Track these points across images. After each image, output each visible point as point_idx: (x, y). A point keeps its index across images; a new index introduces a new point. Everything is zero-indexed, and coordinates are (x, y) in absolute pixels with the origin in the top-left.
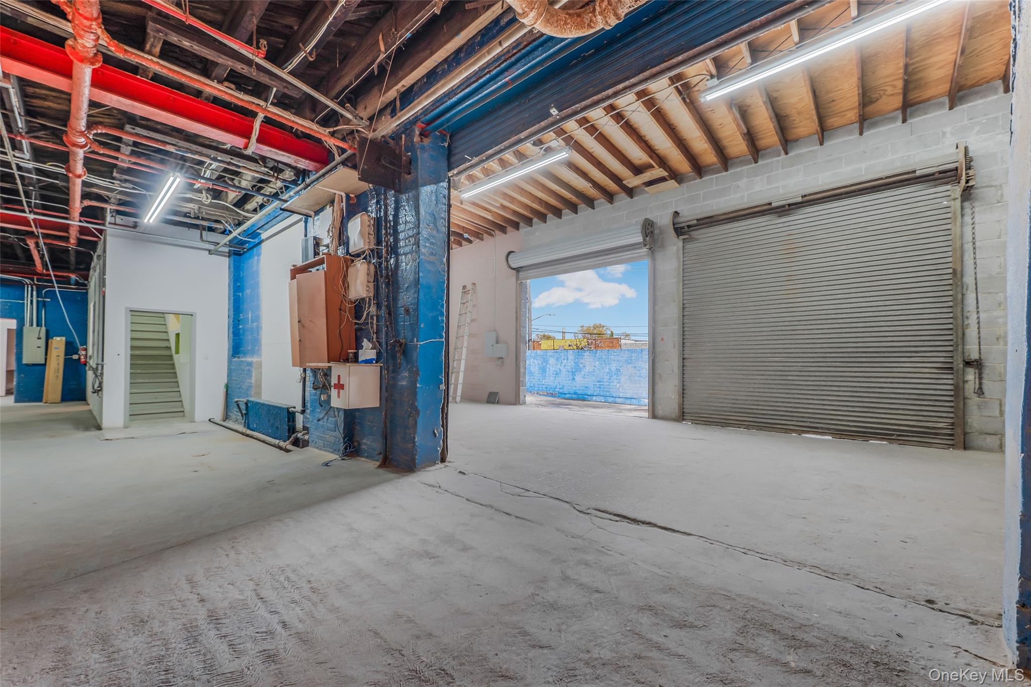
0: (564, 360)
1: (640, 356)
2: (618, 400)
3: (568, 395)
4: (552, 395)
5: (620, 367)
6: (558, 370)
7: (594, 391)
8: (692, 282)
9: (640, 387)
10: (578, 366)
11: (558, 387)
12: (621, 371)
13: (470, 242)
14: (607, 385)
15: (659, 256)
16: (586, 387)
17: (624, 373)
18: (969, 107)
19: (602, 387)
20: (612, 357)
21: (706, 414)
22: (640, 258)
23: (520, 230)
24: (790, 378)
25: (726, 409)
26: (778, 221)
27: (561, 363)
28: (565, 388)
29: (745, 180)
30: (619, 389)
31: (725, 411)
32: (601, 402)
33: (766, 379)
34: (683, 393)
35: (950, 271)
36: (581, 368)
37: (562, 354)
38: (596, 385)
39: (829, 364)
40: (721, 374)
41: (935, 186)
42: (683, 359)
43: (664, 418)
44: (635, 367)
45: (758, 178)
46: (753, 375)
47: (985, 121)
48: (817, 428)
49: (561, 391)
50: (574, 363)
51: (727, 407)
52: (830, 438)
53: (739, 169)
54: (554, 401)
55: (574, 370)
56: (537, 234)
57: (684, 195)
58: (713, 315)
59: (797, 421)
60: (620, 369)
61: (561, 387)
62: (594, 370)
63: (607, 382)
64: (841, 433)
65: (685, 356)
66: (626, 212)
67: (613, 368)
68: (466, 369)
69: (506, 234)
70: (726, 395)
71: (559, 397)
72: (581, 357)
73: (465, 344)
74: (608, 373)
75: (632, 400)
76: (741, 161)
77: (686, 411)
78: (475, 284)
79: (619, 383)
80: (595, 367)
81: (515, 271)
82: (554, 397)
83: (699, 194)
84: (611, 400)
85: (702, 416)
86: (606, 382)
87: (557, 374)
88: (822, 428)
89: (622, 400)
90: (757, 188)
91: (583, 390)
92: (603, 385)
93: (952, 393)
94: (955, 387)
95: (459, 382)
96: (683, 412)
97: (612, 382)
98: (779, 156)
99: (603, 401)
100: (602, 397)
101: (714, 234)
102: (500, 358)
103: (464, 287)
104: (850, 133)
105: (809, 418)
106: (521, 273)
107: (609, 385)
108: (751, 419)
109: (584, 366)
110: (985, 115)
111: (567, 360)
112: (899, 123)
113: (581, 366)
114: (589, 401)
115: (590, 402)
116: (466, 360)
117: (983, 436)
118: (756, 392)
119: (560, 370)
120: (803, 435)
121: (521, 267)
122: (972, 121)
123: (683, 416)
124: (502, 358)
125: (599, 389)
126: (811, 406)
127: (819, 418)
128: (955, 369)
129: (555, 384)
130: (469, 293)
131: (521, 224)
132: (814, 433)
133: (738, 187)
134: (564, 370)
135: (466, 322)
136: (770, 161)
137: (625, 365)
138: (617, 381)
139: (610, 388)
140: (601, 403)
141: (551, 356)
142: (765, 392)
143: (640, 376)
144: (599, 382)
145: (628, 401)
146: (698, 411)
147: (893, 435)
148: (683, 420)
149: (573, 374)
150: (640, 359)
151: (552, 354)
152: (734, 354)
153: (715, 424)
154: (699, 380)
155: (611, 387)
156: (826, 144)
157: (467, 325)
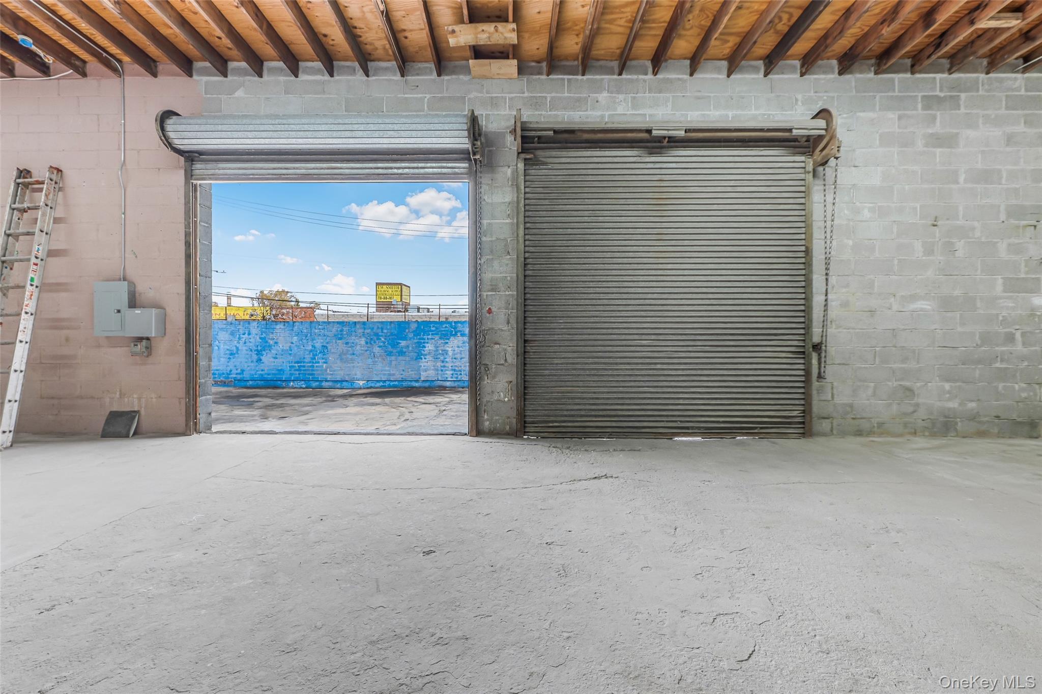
0: (244, 334)
1: (353, 329)
2: (324, 384)
3: (251, 383)
4: (224, 384)
5: (327, 343)
6: (234, 348)
7: (291, 374)
8: (538, 226)
9: (353, 367)
10: (267, 342)
11: (234, 371)
12: (329, 348)
13: (44, 69)
14: (310, 366)
15: (485, 179)
16: (278, 370)
17: (332, 351)
18: (815, 79)
19: (302, 368)
20: (316, 331)
21: (556, 422)
22: (454, 176)
23: (195, 77)
24: (659, 366)
25: (583, 413)
26: (648, 160)
27: (239, 338)
28: (244, 373)
29: (605, 94)
30: (326, 370)
31: (582, 416)
32: (301, 388)
33: (632, 369)
34: (525, 394)
35: (803, 248)
36: (270, 346)
37: (240, 327)
38: (294, 366)
39: (699, 349)
40: (577, 364)
41: (794, 154)
42: (525, 341)
43: (493, 433)
44: (347, 343)
45: (621, 97)
46: (616, 364)
47: (825, 98)
48: (688, 428)
49: (239, 377)
50: (260, 338)
51: (585, 410)
52: (699, 439)
53: (598, 77)
54: (226, 392)
55: (259, 348)
56: (240, 93)
57: (524, 93)
58: (567, 279)
59: (667, 421)
60: (327, 345)
61: (239, 371)
62: (290, 347)
63: (310, 362)
64: (709, 432)
65: (528, 337)
66: (428, 96)
67: (318, 345)
68: (31, 363)
69: (155, 75)
70: (582, 393)
71: (235, 386)
72: (271, 331)
73: (30, 305)
74: (311, 351)
75: (344, 383)
76: (601, 66)
77: (528, 419)
78: (59, 171)
79: (326, 363)
80: (292, 343)
81: (182, 159)
82: (228, 386)
83: (546, 98)
84: (314, 384)
85: (551, 425)
86: (307, 363)
87: (231, 354)
88: (692, 428)
89: (330, 384)
90: (620, 110)
91: (273, 374)
92: (304, 366)
93: (803, 379)
94: (805, 373)
95: (9, 396)
96: (525, 422)
97: (316, 363)
98: (646, 74)
99: (304, 386)
100: (303, 382)
101: (568, 160)
102: (140, 339)
103: (23, 173)
104: (718, 70)
105: (679, 416)
106: (198, 165)
107: (313, 366)
108: (614, 424)
109: (276, 343)
110: (826, 92)
111: (249, 334)
112: (761, 75)
113: (271, 342)
114: (283, 388)
115: (285, 390)
116: (33, 343)
117: (820, 421)
118: (620, 387)
119: (237, 348)
120: (676, 439)
121: (200, 153)
122: (817, 94)
123: (525, 427)
124: (148, 339)
125: (297, 372)
126: (681, 402)
127: (689, 416)
128: (806, 353)
129: (229, 369)
130: (41, 190)
131: (198, 65)
132: (685, 435)
133: (597, 102)
134: (244, 348)
135: (30, 253)
136: (635, 77)
137: (334, 341)
138: (324, 360)
139: (312, 370)
140: (302, 390)
141: (222, 329)
142: (631, 387)
143: (353, 354)
144: (298, 362)
145: (339, 385)
146: (546, 418)
147: (756, 428)
148: (525, 433)
149: (259, 353)
150: (353, 333)
151: (224, 326)
152: (593, 334)
153: (569, 435)
154: (547, 372)
155: (315, 368)
156: (695, 76)
157: (33, 260)
